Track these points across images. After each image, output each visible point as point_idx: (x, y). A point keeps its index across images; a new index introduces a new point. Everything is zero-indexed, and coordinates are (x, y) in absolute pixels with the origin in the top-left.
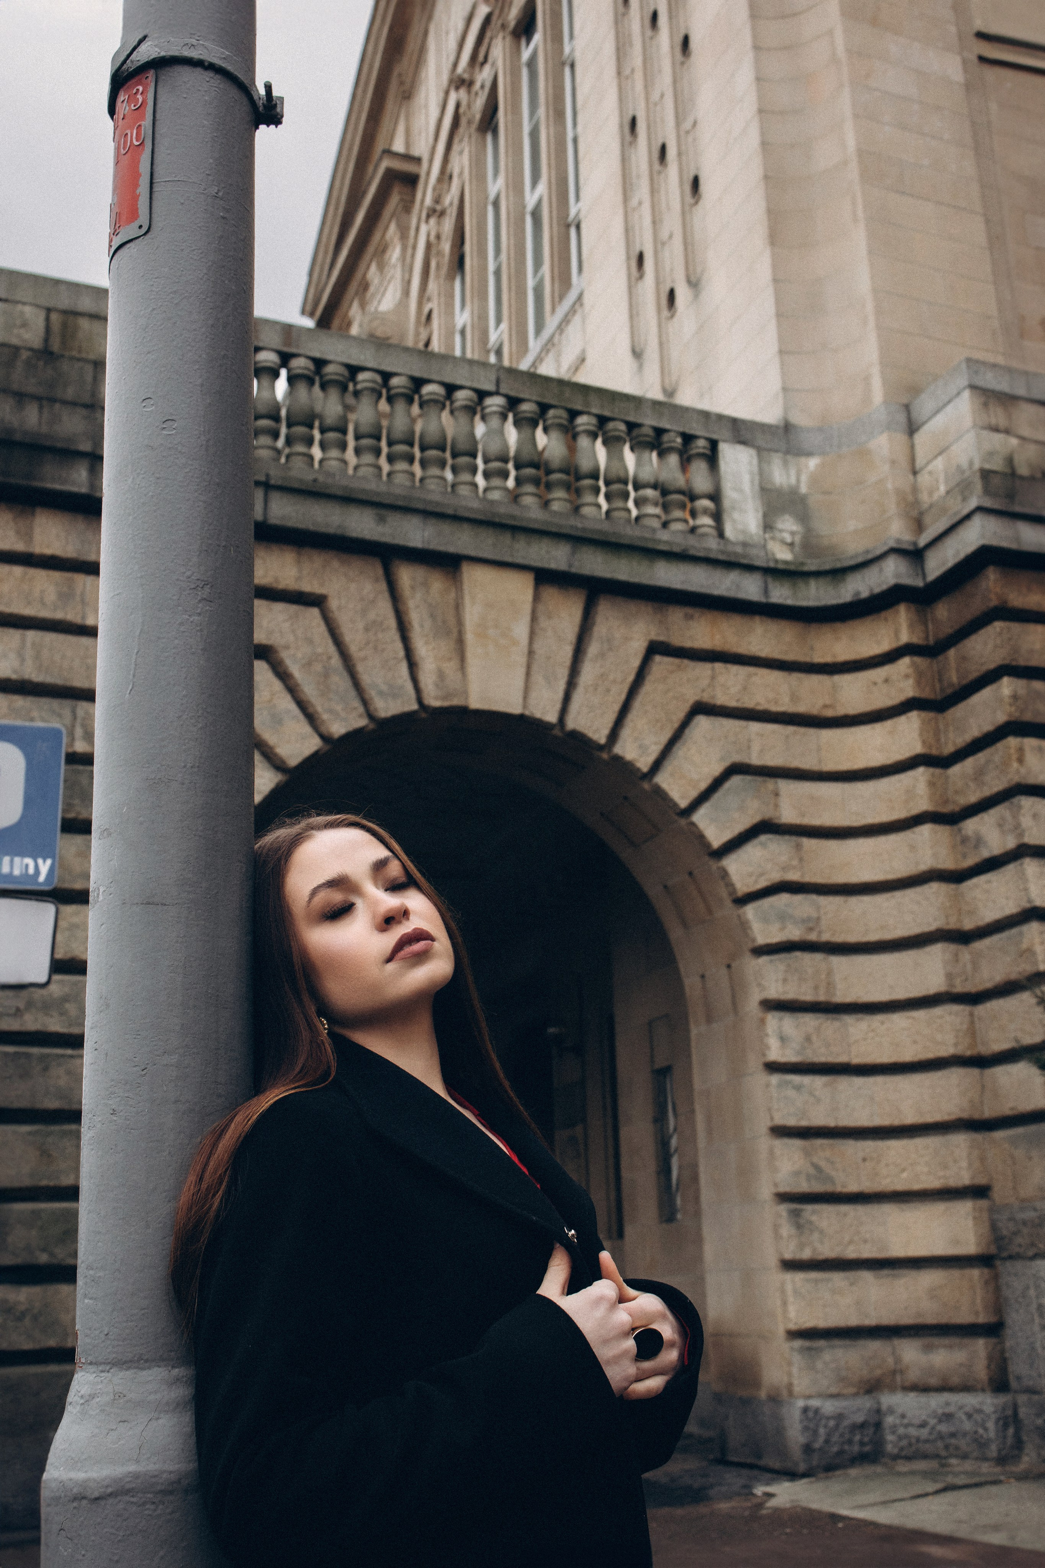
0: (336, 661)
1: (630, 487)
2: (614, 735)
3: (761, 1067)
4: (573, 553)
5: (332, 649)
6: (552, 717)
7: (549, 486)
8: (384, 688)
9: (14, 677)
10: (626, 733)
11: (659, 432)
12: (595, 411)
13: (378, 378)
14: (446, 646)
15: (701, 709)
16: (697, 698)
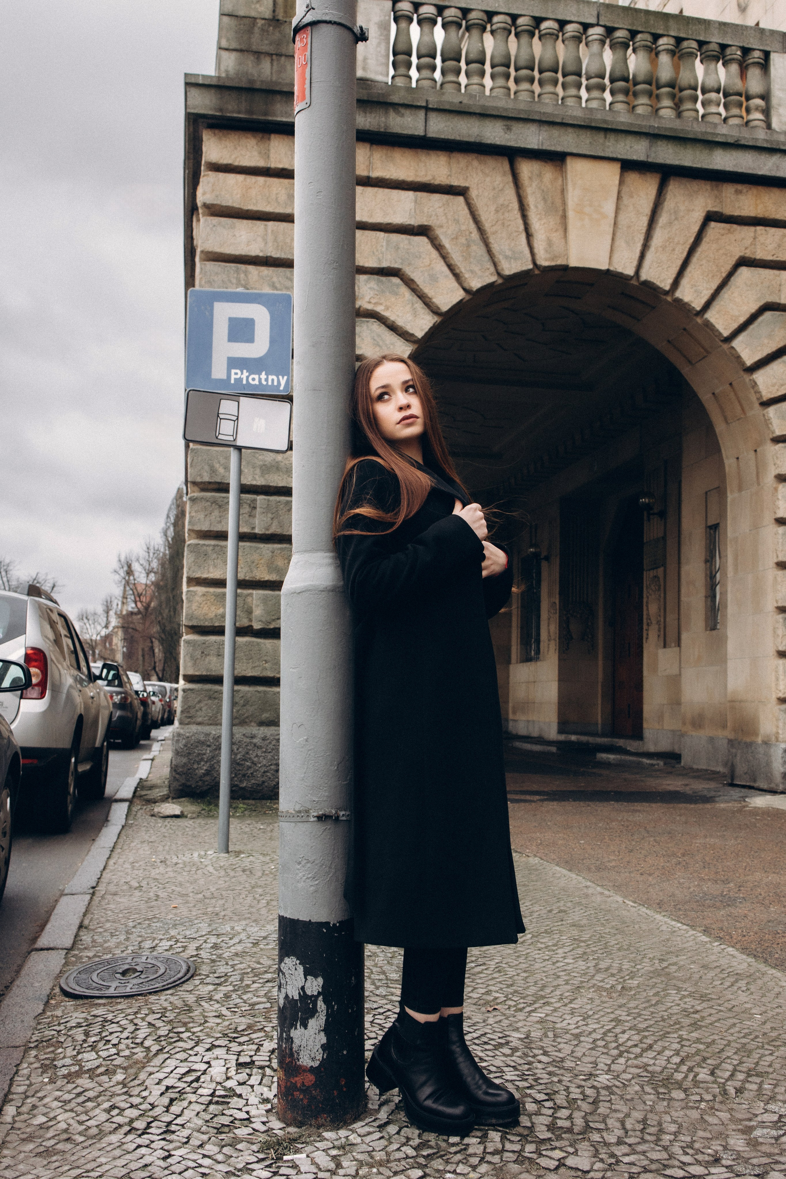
0: (475, 235)
1: (699, 92)
2: (676, 283)
3: (773, 521)
4: (651, 147)
5: (472, 226)
6: (630, 271)
7: (635, 95)
8: (509, 253)
9: (261, 254)
10: (685, 282)
11: (723, 47)
12: (672, 33)
13: (509, 20)
14: (553, 221)
15: (744, 262)
16: (742, 254)
